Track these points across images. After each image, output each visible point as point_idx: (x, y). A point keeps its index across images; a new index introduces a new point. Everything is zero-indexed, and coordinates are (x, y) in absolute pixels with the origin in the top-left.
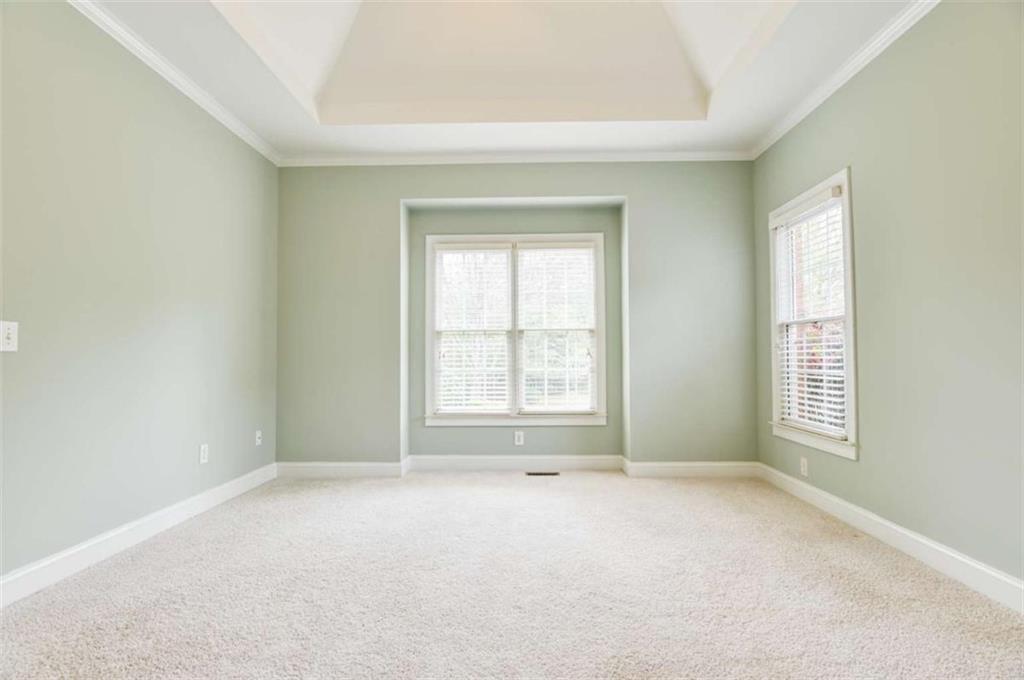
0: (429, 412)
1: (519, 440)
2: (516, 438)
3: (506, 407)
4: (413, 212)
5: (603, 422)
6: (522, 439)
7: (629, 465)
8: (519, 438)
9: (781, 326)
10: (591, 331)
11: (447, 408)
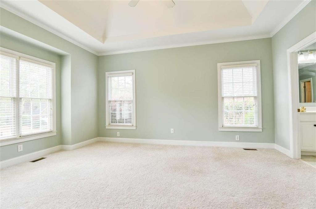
1: (20, 149)
5: (55, 134)
9: (109, 101)
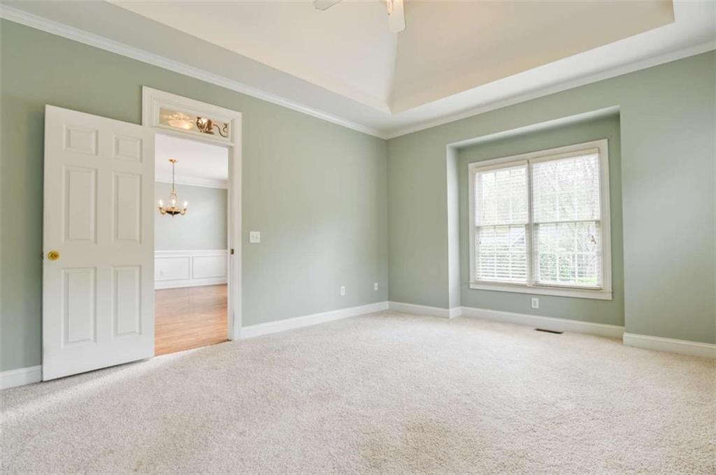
0: (472, 280)
1: (535, 305)
2: (533, 302)
3: (525, 280)
4: (459, 151)
5: (608, 297)
6: (537, 303)
7: (626, 335)
8: (535, 302)
10: (597, 222)
11: (487, 278)
